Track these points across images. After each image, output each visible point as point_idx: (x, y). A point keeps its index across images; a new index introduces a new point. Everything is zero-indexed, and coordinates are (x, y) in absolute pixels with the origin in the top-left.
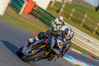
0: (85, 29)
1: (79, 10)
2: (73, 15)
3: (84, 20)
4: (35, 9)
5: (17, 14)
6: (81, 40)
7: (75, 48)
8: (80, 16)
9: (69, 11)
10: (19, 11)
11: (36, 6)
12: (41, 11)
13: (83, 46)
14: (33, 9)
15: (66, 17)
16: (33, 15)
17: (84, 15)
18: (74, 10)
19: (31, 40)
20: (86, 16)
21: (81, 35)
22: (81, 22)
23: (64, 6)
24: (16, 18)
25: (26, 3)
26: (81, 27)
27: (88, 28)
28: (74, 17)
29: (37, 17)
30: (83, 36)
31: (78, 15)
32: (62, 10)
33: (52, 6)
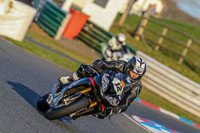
0: (186, 69)
1: (176, 31)
2: (163, 42)
3: (185, 52)
4: (86, 29)
5: (51, 38)
6: (179, 92)
7: (167, 108)
8: (177, 44)
9: (155, 33)
10: (55, 32)
11: (88, 22)
12: (99, 32)
13: (184, 103)
14: (83, 30)
15: (150, 45)
16: (82, 41)
17: (186, 41)
18: (165, 32)
19: (65, 80)
20: (189, 43)
21: (179, 81)
22: (180, 56)
23: (145, 23)
24: (49, 48)
25: (69, 16)
26: (179, 65)
27: (193, 69)
28: (165, 46)
29: (90, 46)
30: (184, 84)
31: (172, 41)
32: (141, 31)
33: (121, 23)
